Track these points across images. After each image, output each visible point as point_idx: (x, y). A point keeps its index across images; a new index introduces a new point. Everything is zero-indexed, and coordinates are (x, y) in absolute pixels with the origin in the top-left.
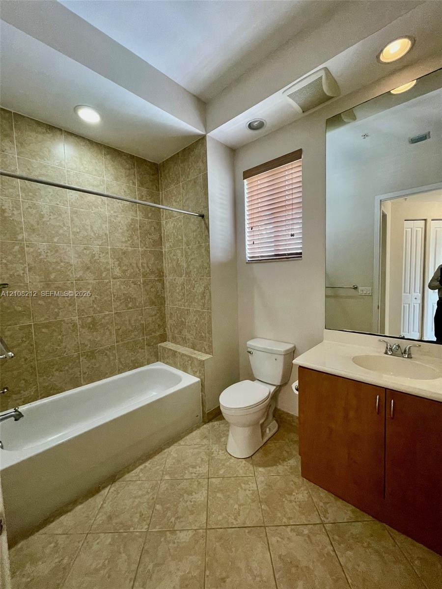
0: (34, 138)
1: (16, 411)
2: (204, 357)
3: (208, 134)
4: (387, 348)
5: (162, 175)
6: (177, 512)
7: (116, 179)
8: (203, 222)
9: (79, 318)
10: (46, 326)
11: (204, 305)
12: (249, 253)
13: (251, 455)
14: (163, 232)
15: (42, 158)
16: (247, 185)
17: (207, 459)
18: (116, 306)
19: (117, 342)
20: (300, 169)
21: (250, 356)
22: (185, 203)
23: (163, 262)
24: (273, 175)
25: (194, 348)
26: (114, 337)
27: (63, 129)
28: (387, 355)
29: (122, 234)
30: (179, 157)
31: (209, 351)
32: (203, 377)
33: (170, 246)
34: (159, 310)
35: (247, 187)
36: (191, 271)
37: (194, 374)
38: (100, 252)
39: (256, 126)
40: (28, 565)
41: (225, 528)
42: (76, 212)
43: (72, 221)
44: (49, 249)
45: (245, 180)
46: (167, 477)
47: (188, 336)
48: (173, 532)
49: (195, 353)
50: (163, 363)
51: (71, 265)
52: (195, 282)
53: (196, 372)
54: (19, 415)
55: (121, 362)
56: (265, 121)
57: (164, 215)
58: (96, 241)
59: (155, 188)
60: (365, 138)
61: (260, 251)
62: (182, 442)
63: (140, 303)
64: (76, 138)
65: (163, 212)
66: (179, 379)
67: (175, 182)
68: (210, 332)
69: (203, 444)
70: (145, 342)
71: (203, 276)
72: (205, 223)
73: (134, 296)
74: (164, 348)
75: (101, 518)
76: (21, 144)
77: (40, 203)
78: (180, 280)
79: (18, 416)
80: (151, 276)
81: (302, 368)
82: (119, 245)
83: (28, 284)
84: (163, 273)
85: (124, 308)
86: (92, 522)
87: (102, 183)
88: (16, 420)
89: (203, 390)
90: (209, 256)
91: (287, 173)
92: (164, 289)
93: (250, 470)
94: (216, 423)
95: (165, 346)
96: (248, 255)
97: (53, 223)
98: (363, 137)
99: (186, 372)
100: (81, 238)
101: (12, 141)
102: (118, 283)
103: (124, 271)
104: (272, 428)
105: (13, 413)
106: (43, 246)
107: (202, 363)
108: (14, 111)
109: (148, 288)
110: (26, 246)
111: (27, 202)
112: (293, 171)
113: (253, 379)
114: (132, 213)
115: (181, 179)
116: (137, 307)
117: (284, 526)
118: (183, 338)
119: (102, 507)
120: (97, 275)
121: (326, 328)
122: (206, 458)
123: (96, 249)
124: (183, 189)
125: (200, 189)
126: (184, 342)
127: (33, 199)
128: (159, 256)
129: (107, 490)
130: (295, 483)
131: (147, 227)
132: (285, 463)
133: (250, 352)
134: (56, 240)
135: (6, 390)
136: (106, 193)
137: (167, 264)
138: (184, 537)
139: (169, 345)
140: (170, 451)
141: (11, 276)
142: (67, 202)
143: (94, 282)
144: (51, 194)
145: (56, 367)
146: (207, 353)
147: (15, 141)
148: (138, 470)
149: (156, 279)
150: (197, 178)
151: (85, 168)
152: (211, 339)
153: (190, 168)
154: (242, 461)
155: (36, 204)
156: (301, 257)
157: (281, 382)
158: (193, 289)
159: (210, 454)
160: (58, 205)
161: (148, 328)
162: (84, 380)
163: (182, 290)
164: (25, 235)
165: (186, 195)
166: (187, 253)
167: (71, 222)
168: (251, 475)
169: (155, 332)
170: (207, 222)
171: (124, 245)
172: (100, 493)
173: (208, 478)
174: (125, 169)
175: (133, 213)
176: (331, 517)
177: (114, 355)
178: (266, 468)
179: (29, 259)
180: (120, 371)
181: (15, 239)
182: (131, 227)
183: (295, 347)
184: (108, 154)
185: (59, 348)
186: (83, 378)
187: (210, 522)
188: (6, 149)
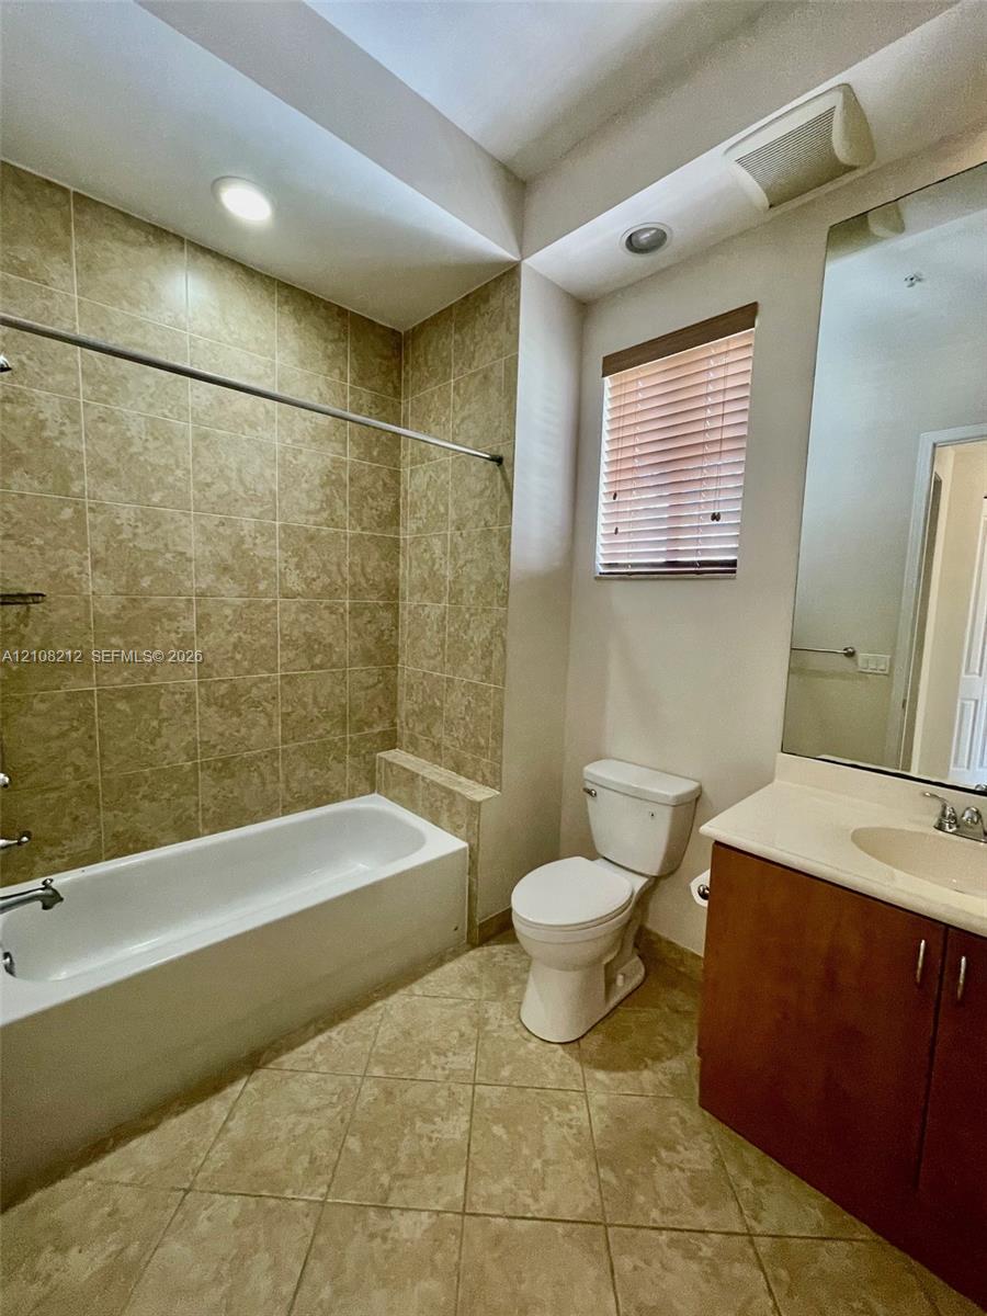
0: (122, 258)
1: (46, 886)
2: (480, 793)
3: (526, 261)
4: (944, 815)
5: (410, 360)
6: (396, 1161)
7: (302, 363)
8: (499, 473)
9: (199, 683)
10: (128, 695)
11: (488, 670)
12: (602, 555)
13: (577, 1037)
14: (402, 494)
15: (135, 303)
16: (610, 389)
17: (474, 1036)
18: (285, 660)
19: (285, 742)
20: (749, 353)
21: (589, 800)
22: (458, 426)
23: (398, 565)
24: (677, 367)
25: (458, 768)
26: (278, 731)
27: (186, 237)
28: (941, 832)
29: (309, 493)
30: (451, 315)
31: (493, 779)
32: (474, 841)
33: (418, 528)
34: (383, 674)
35: (610, 396)
36: (461, 590)
37: (455, 830)
38: (256, 531)
39: (645, 241)
40: (47, 1253)
41: (509, 1217)
42: (204, 437)
43: (196, 456)
44: (141, 520)
45: (607, 378)
46: (377, 1071)
47: (446, 741)
48: (384, 1209)
49: (460, 783)
50: (386, 796)
51: (189, 560)
52: (471, 615)
53: (459, 827)
54: (51, 896)
55: (288, 789)
56: (670, 229)
57: (407, 454)
58: (248, 505)
59: (390, 391)
60: (912, 285)
61: (630, 551)
62: (416, 988)
63: (342, 655)
64: (215, 260)
65: (406, 445)
66: (419, 841)
67: (440, 375)
68: (498, 735)
69: (467, 997)
70: (349, 746)
71: (490, 604)
72: (504, 478)
73: (329, 640)
74: (389, 764)
75: (221, 1155)
76: (88, 267)
77: (123, 409)
78: (433, 610)
79: (51, 899)
80: (372, 596)
81: (720, 847)
82: (299, 520)
83: (89, 596)
84: (397, 589)
85: (303, 667)
86: (200, 1162)
87: (269, 370)
88: (45, 907)
89: (473, 870)
90: (508, 555)
91: (712, 363)
92: (397, 628)
93: (575, 1075)
94: (498, 950)
95: (390, 760)
96: (601, 560)
97: (151, 460)
98: (909, 282)
99: (436, 825)
100: (214, 499)
101: (67, 260)
102: (294, 608)
103: (309, 582)
104: (631, 975)
105: (40, 892)
106: (127, 513)
107: (475, 808)
108: (76, 190)
109: (360, 622)
110: (90, 508)
111: (95, 407)
112: (728, 360)
113: (593, 855)
114: (335, 444)
115: (454, 371)
116: (333, 666)
117: (654, 1228)
118: (433, 744)
119: (224, 1129)
120: (245, 587)
121: (782, 751)
122: (471, 1032)
123: (248, 525)
124: (458, 394)
125: (497, 394)
126: (436, 753)
127: (110, 400)
128: (393, 550)
129: (239, 1086)
130: (683, 1121)
131: (366, 481)
132: (659, 1066)
133: (589, 792)
134: (156, 498)
135: (25, 839)
136: (276, 392)
137: (407, 572)
138: (410, 1227)
139: (399, 757)
140: (388, 1007)
141: (54, 576)
142: (187, 410)
143: (239, 601)
144: (151, 391)
145: (144, 789)
146: (485, 782)
147: (74, 260)
148: (312, 1045)
149: (381, 602)
150: (491, 368)
151: (231, 333)
152: (499, 753)
153: (476, 344)
154: (555, 1051)
155: (117, 413)
156: (734, 572)
157: (662, 870)
158: (465, 632)
159: (480, 1024)
160: (166, 417)
161: (355, 714)
162: (205, 826)
163: (438, 632)
164: (87, 481)
165: (462, 407)
166: (455, 546)
167: (193, 460)
168: (575, 1087)
169: (371, 726)
170: (509, 476)
171: (312, 518)
172: (224, 1093)
173: (474, 1085)
174: (326, 340)
175: (338, 447)
176: (769, 1222)
177: (275, 771)
178: (613, 1075)
179: (96, 540)
180: (287, 810)
181: (64, 492)
182: (332, 481)
183: (700, 789)
184: (286, 302)
185: (151, 748)
186: (203, 820)
187: (474, 1198)
188: (53, 279)
